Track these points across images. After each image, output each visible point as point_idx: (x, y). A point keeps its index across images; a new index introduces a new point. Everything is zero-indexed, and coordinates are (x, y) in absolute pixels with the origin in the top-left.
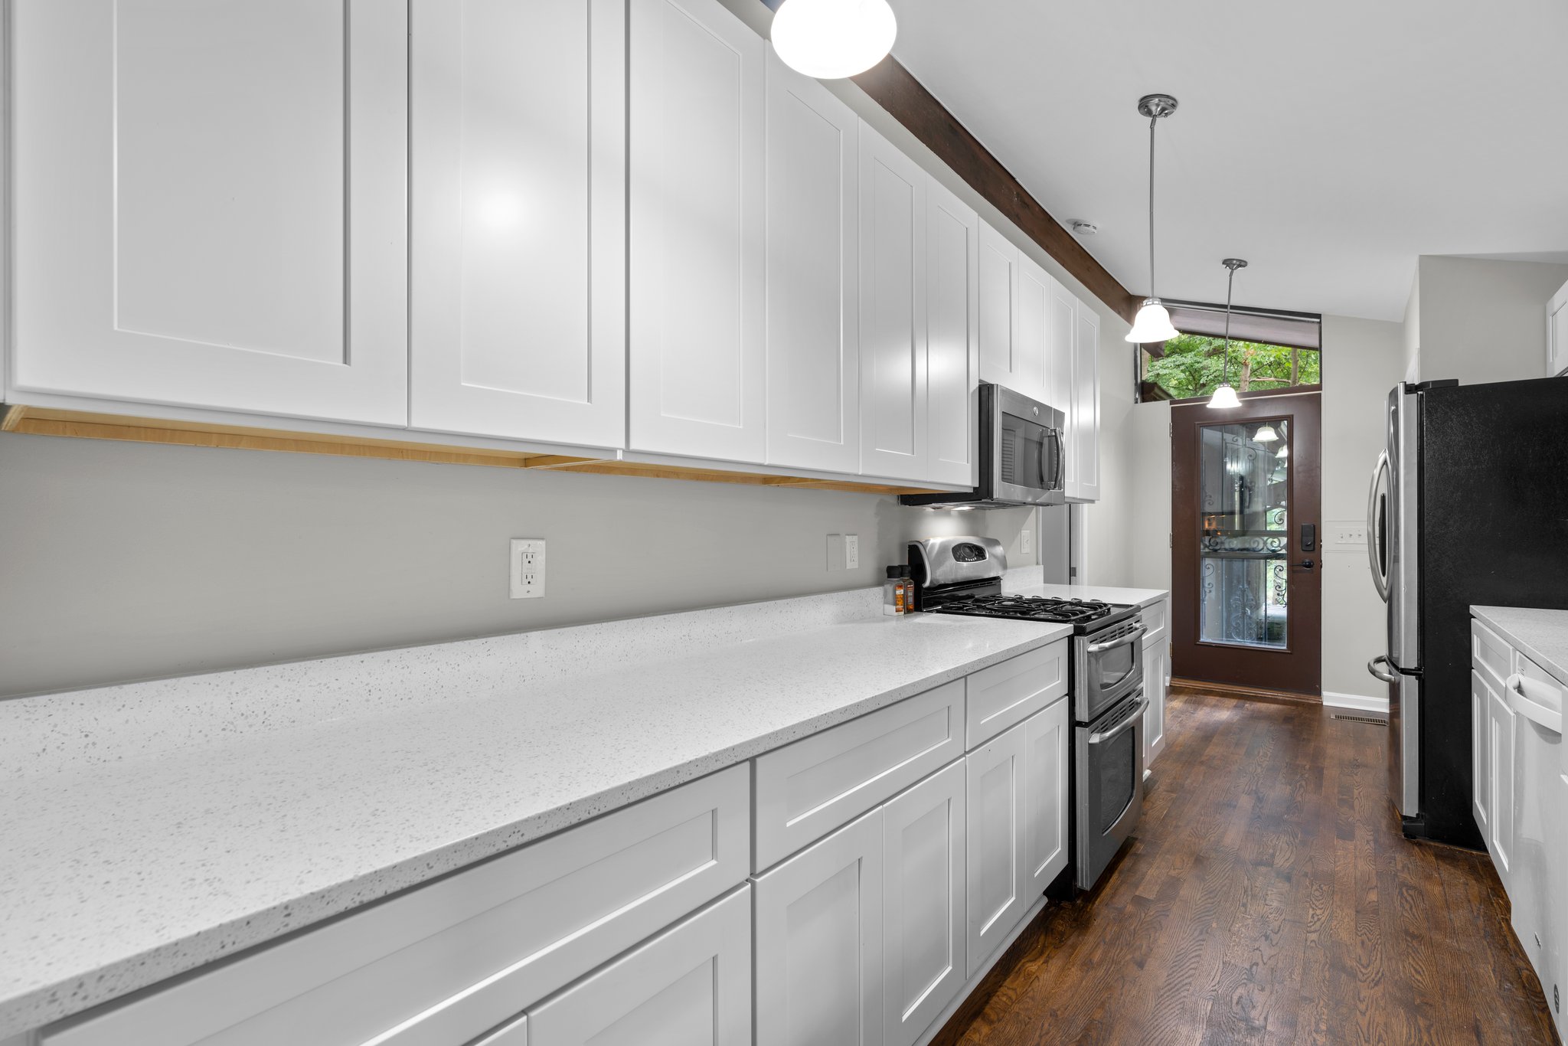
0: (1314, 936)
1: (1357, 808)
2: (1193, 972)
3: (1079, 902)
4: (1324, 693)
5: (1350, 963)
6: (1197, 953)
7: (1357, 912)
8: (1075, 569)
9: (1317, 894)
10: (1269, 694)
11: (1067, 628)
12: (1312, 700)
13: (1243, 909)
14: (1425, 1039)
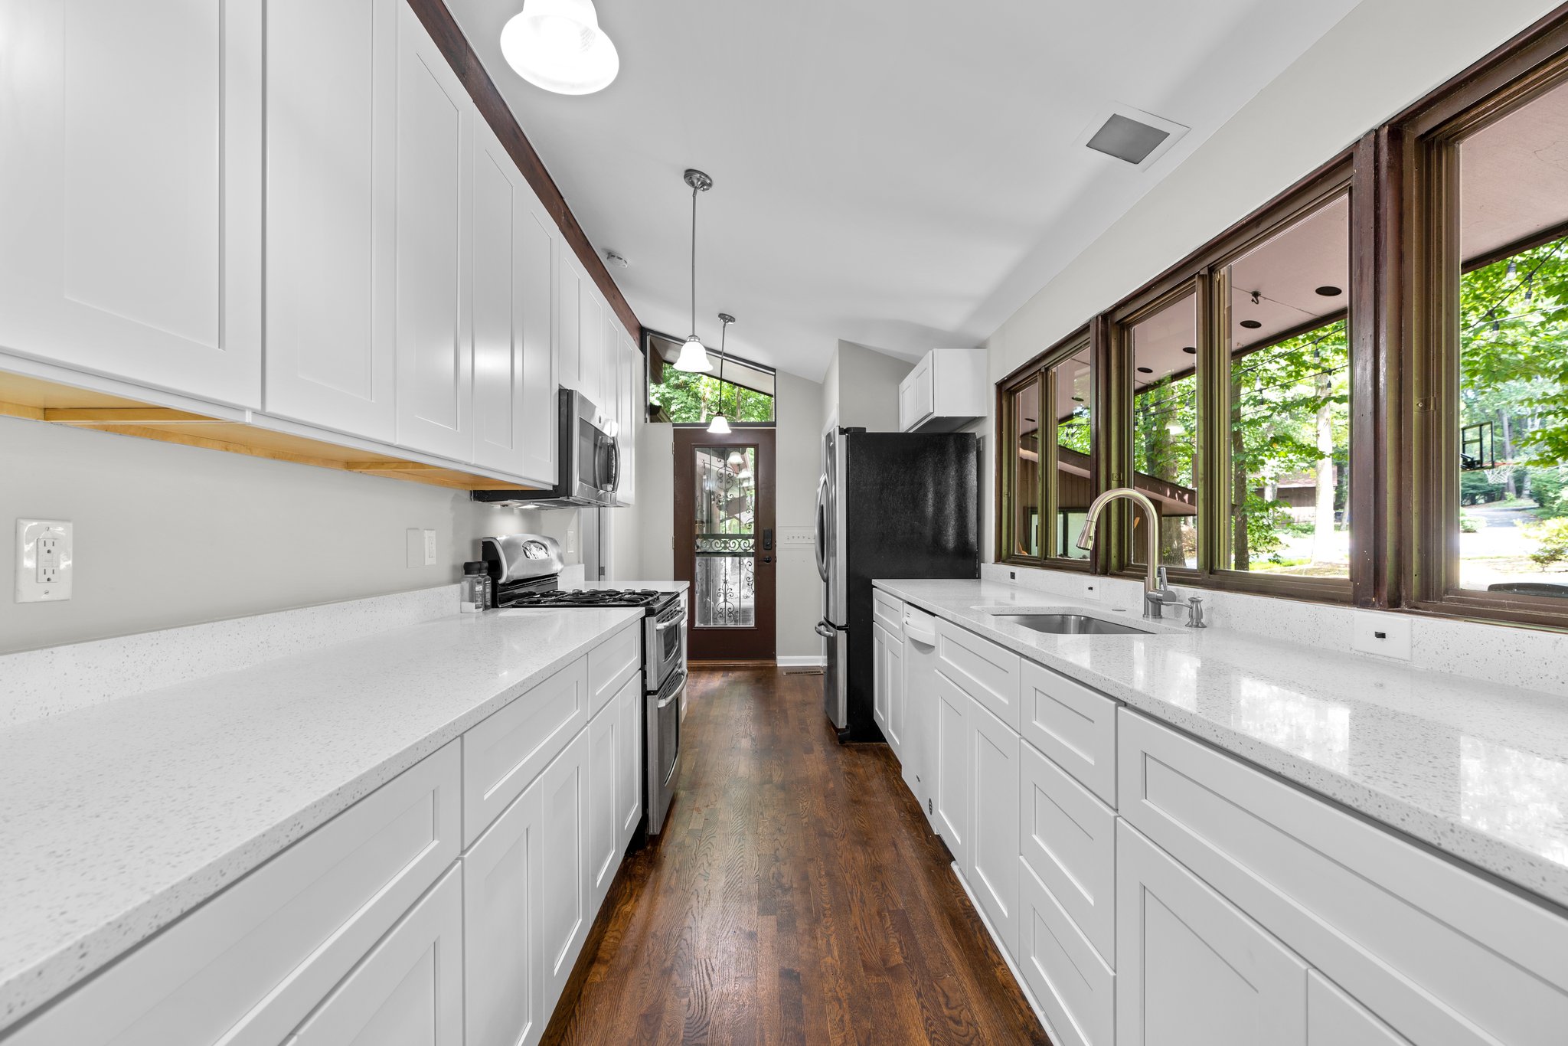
0: (805, 820)
1: (811, 732)
2: (741, 868)
3: (649, 848)
4: (778, 658)
5: (828, 829)
6: (740, 855)
7: (825, 797)
8: (603, 568)
9: (801, 792)
10: (743, 663)
11: (640, 611)
12: (769, 663)
13: (761, 816)
14: (873, 859)
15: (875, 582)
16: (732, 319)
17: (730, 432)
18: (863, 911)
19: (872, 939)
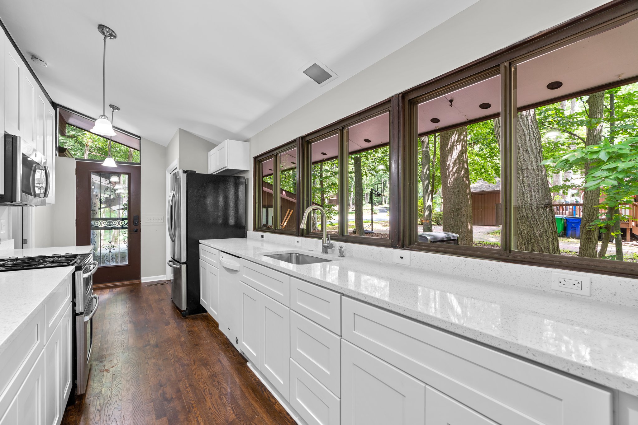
0: (173, 360)
1: (167, 314)
2: (141, 397)
4: (142, 278)
5: (186, 362)
6: (139, 389)
7: (181, 346)
9: (168, 346)
10: (121, 283)
12: (137, 281)
13: (148, 365)
14: (211, 371)
15: (200, 241)
16: (118, 109)
17: (116, 166)
18: (212, 398)
19: (219, 411)
